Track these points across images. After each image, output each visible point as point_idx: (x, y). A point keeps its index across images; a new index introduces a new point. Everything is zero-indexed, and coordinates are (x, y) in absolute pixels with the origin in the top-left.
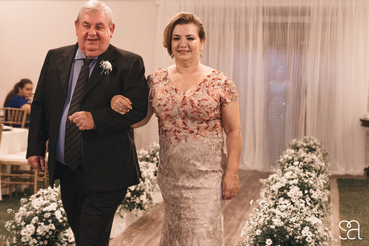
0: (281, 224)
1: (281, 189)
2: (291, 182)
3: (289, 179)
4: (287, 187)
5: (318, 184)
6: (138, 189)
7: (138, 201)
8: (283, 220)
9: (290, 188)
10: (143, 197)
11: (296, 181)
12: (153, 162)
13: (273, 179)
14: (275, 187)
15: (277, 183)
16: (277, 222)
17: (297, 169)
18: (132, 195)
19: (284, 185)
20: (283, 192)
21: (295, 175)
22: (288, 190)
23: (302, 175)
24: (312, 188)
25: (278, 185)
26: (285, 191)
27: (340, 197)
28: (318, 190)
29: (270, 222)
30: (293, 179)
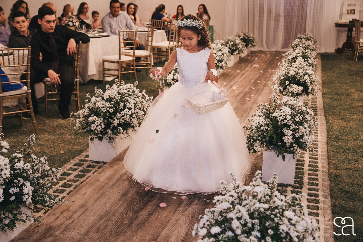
0: (294, 73)
1: (293, 58)
2: (298, 55)
3: (297, 54)
4: (296, 57)
5: (312, 56)
6: (221, 59)
7: (220, 65)
8: (295, 72)
9: (298, 57)
10: (223, 63)
11: (301, 54)
12: (227, 46)
13: (289, 54)
14: (290, 58)
15: (291, 55)
16: (292, 73)
17: (301, 48)
18: (218, 62)
19: (295, 56)
20: (294, 60)
21: (301, 51)
22: (297, 59)
23: (304, 51)
24: (309, 57)
25: (292, 56)
26: (295, 59)
27: (322, 63)
28: (312, 58)
29: (288, 73)
30: (299, 53)
